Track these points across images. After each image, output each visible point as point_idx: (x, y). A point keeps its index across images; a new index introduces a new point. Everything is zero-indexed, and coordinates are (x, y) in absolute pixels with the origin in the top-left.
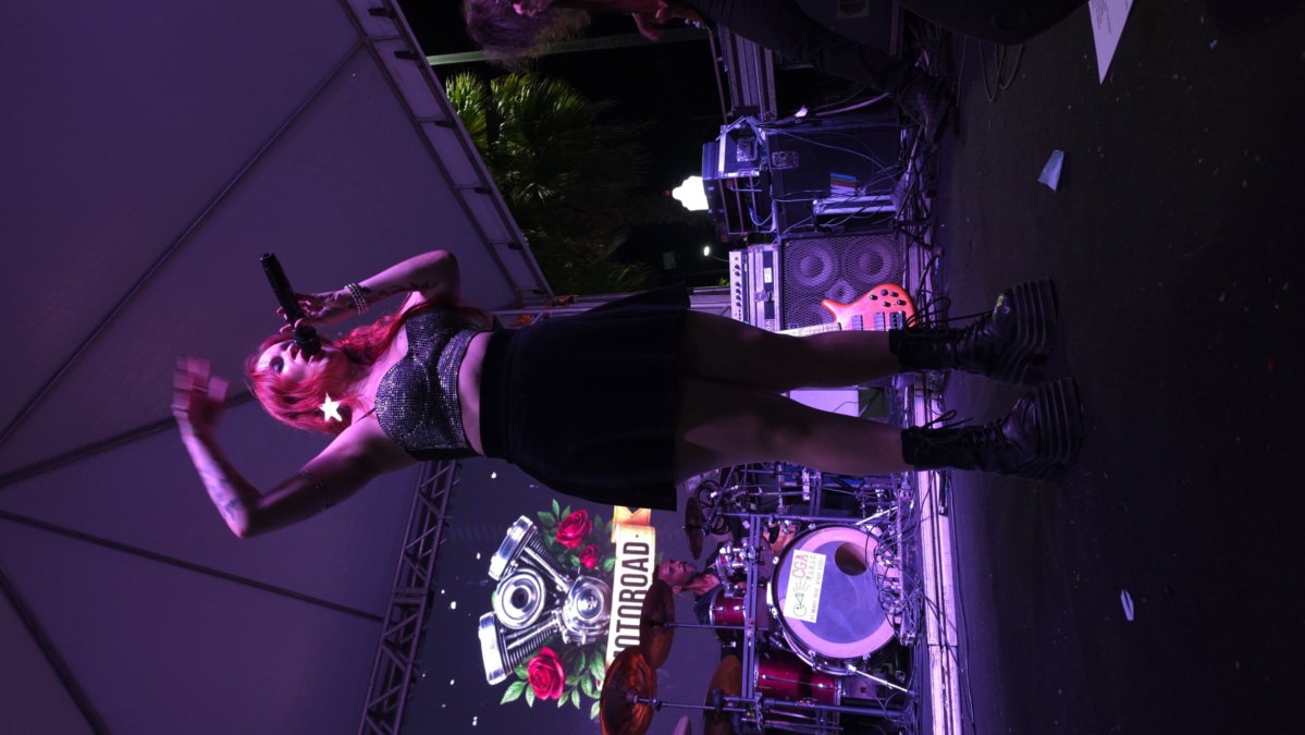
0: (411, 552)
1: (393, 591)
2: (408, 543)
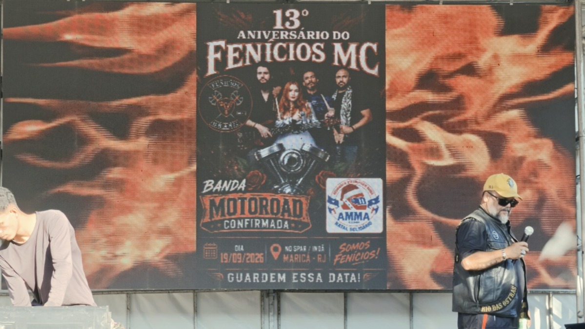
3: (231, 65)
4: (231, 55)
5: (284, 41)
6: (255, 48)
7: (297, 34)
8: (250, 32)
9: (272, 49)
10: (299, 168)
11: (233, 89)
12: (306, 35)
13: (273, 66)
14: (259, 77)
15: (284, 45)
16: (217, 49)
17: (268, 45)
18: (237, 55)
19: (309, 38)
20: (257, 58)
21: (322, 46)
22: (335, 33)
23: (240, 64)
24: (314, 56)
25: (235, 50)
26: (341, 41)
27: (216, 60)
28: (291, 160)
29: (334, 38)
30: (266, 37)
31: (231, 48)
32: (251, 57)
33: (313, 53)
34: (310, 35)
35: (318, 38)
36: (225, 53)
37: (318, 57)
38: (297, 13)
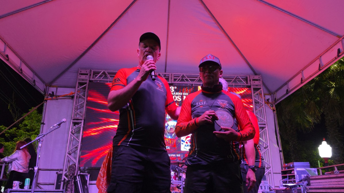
0: (184, 76)
1: (172, 74)
2: (186, 75)
7: (173, 93)
10: (173, 131)
12: (176, 93)
19: (176, 94)
21: (180, 97)
22: (184, 93)
24: (178, 99)
26: (185, 95)
28: (171, 129)
29: (184, 95)
33: (178, 98)
34: (177, 94)
35: (179, 94)
37: (179, 100)
38: (173, 88)
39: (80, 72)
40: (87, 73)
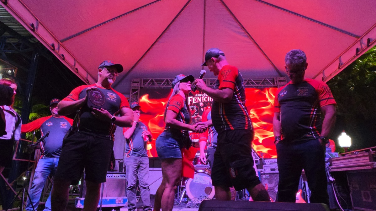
1: (209, 79)
3: (194, 102)
4: (194, 100)
5: (207, 97)
6: (200, 98)
8: (198, 95)
9: (204, 98)
11: (194, 108)
13: (204, 103)
14: (201, 105)
15: (207, 98)
16: (191, 99)
17: (203, 98)
18: (195, 100)
20: (200, 101)
23: (196, 102)
25: (195, 99)
27: (190, 101)
30: (202, 96)
31: (194, 98)
32: (199, 100)
36: (192, 99)
39: (132, 81)
40: (139, 81)
